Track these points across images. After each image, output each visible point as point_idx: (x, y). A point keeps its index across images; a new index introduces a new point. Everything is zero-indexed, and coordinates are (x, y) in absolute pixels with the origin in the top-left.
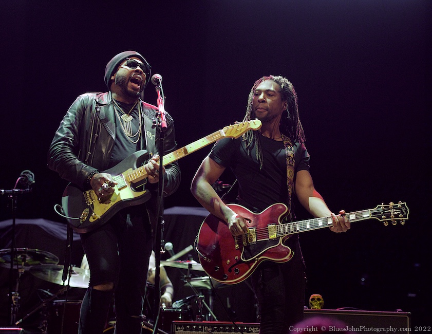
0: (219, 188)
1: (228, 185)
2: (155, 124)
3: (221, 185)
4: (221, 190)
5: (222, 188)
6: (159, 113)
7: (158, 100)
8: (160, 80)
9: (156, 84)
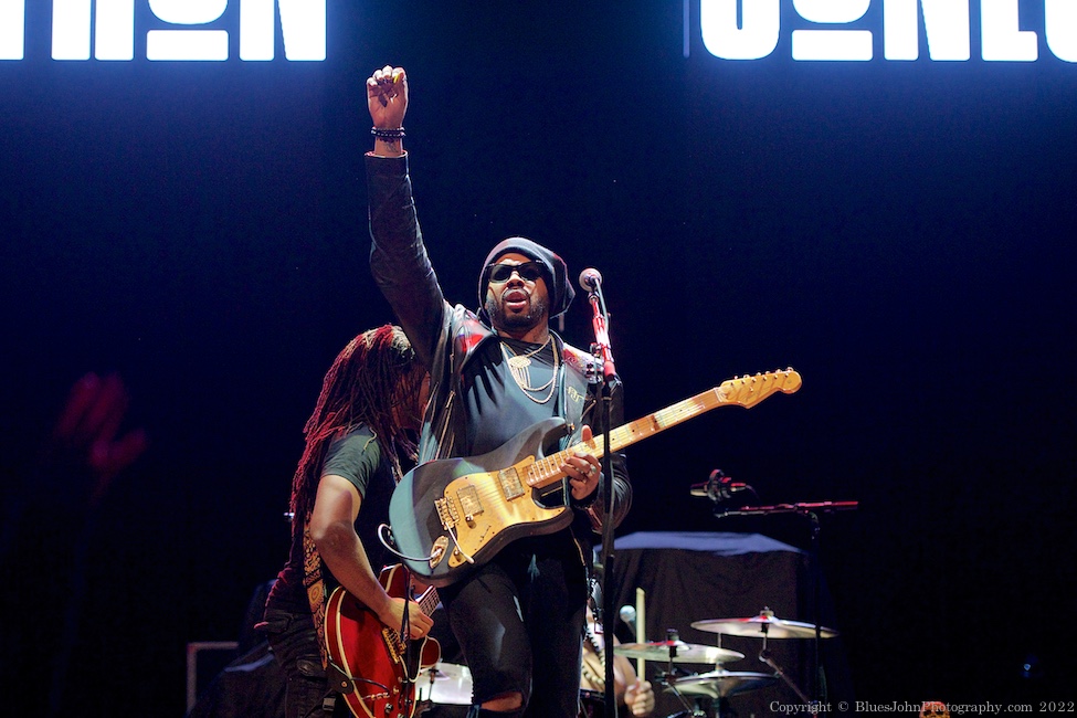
0: (724, 492)
1: (742, 484)
2: (592, 370)
3: (728, 486)
4: (728, 497)
5: (730, 492)
6: (599, 347)
7: (595, 321)
8: (597, 281)
9: (589, 288)
